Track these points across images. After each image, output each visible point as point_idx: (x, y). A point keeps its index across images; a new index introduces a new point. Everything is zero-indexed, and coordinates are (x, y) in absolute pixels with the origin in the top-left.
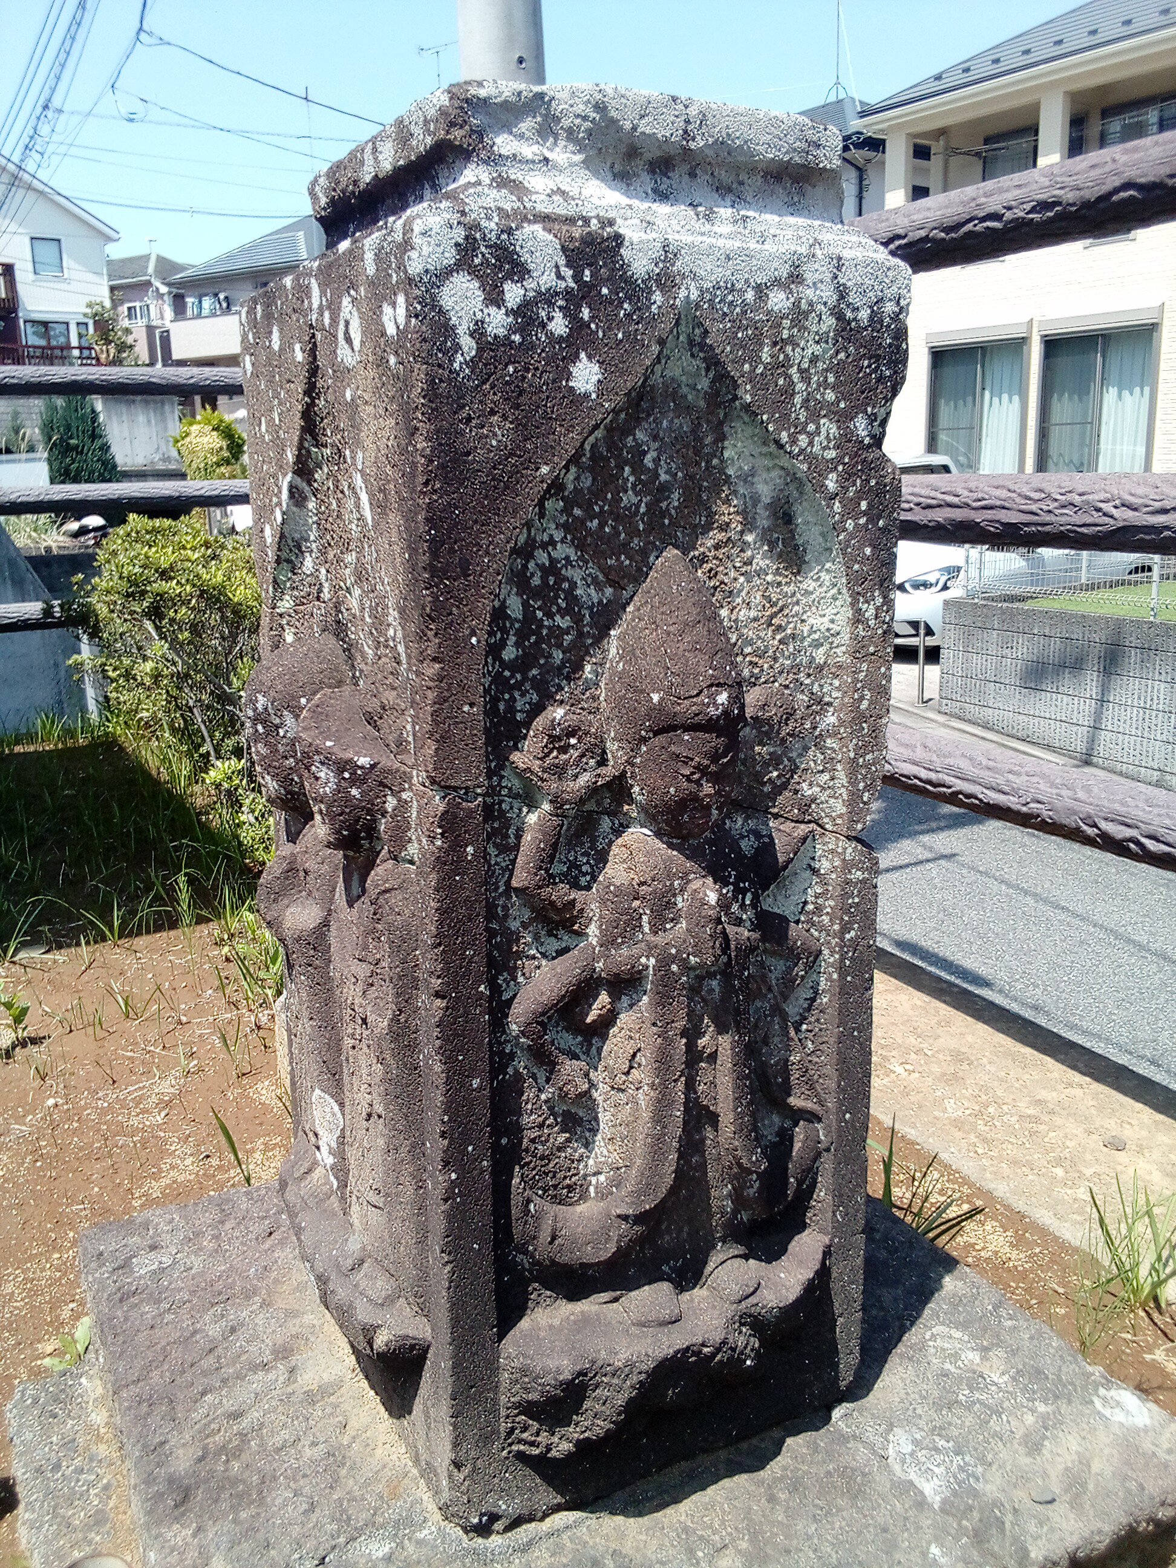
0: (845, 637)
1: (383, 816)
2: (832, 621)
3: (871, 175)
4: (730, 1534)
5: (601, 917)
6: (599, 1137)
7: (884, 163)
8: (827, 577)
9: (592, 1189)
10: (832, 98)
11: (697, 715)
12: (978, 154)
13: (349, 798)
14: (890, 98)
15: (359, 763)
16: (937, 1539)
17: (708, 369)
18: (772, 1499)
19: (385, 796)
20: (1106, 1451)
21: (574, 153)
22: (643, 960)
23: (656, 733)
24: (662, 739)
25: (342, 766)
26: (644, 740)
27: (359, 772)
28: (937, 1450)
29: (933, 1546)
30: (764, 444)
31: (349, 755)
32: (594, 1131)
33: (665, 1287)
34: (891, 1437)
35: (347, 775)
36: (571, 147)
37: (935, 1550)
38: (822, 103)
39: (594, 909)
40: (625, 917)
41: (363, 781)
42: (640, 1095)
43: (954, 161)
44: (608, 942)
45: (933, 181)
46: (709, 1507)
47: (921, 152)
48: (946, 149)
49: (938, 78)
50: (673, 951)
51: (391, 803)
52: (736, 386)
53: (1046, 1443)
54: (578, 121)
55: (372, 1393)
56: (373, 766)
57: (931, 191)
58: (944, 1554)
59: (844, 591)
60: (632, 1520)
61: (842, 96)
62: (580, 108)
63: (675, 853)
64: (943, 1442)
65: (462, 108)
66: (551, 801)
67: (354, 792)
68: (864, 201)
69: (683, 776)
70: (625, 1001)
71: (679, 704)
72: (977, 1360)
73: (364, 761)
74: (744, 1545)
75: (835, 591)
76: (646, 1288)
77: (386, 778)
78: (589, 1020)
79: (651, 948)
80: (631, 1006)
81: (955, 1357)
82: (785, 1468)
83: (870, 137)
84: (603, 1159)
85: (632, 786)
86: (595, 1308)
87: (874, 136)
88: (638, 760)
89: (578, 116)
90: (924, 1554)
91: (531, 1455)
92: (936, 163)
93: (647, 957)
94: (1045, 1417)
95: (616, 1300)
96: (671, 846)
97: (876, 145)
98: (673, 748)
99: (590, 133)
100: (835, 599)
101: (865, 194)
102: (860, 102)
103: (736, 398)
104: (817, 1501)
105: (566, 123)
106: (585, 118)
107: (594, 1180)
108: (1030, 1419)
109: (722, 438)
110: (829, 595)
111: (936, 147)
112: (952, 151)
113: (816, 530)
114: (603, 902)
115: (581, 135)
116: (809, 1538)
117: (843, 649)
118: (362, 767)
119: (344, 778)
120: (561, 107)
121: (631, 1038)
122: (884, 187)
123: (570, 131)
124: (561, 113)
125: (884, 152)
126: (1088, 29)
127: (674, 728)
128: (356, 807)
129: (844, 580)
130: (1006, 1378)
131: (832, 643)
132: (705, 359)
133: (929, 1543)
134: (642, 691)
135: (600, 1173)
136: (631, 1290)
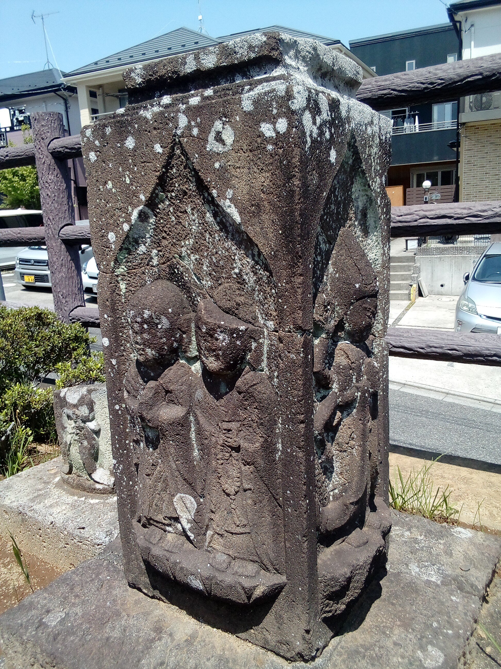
0: (380, 261)
1: (250, 352)
2: (376, 255)
3: (71, 103)
4: (391, 621)
5: (339, 379)
6: (334, 474)
7: (77, 98)
8: (374, 238)
9: (331, 497)
10: (47, 68)
11: (372, 291)
12: (117, 96)
13: (236, 346)
14: (77, 70)
15: (240, 329)
16: (451, 594)
17: (353, 156)
18: (393, 604)
19: (251, 342)
20: (470, 548)
21: (304, 67)
22: (356, 394)
23: (357, 300)
24: (360, 302)
25: (231, 332)
26: (352, 304)
27: (240, 333)
28: (426, 566)
29: (452, 597)
30: (365, 186)
31: (235, 326)
32: (332, 472)
33: (358, 529)
34: (410, 568)
35: (235, 335)
36: (303, 64)
37: (454, 598)
38: (43, 70)
39: (334, 377)
40: (348, 378)
41: (242, 337)
42: (354, 450)
43: (107, 98)
44: (343, 389)
45: (100, 107)
46: (376, 615)
47: (93, 94)
48: (103, 93)
49: (96, 63)
50: (366, 388)
51: (254, 345)
52: (361, 163)
53: (453, 552)
54: (307, 54)
55: (215, 629)
56: (246, 330)
57: (99, 111)
58: (457, 598)
59: (380, 243)
60: (354, 632)
61: (51, 67)
62: (308, 49)
63: (359, 349)
64: (426, 563)
65: (277, 43)
66: (326, 333)
67: (238, 343)
68: (69, 113)
69: (367, 316)
70: (345, 413)
71: (367, 287)
72: (409, 534)
73: (242, 328)
74: (398, 623)
75: (376, 243)
76: (354, 532)
77: (253, 334)
78: (334, 424)
79: (358, 388)
80: (348, 415)
81: (403, 535)
82: (387, 592)
83: (69, 86)
84: (336, 483)
85: (345, 324)
86: (338, 547)
87: (71, 86)
88: (349, 313)
89: (307, 52)
90: (452, 600)
91: (329, 617)
92: (99, 99)
93: (357, 392)
94: (444, 544)
95: (344, 541)
96: (357, 347)
97: (73, 90)
98: (364, 305)
99: (310, 59)
100: (377, 246)
101: (69, 110)
102: (61, 71)
103: (360, 167)
104: (407, 598)
105: (303, 54)
106: (310, 53)
107: (332, 493)
108: (442, 547)
109: (352, 183)
110: (375, 245)
111: (99, 92)
112: (106, 95)
113: (373, 219)
114: (338, 373)
115: (308, 59)
116: (415, 611)
117: (380, 265)
118: (241, 331)
119: (233, 337)
120: (301, 47)
121: (349, 428)
122: (79, 108)
123: (304, 57)
124: (301, 49)
125: (77, 93)
126: (155, 50)
127: (364, 297)
128: (238, 349)
129: (381, 239)
130: (423, 536)
131: (375, 263)
132: (353, 152)
133: (450, 597)
134: (351, 284)
135: (335, 489)
136: (348, 535)
